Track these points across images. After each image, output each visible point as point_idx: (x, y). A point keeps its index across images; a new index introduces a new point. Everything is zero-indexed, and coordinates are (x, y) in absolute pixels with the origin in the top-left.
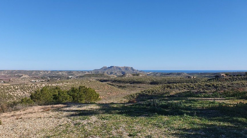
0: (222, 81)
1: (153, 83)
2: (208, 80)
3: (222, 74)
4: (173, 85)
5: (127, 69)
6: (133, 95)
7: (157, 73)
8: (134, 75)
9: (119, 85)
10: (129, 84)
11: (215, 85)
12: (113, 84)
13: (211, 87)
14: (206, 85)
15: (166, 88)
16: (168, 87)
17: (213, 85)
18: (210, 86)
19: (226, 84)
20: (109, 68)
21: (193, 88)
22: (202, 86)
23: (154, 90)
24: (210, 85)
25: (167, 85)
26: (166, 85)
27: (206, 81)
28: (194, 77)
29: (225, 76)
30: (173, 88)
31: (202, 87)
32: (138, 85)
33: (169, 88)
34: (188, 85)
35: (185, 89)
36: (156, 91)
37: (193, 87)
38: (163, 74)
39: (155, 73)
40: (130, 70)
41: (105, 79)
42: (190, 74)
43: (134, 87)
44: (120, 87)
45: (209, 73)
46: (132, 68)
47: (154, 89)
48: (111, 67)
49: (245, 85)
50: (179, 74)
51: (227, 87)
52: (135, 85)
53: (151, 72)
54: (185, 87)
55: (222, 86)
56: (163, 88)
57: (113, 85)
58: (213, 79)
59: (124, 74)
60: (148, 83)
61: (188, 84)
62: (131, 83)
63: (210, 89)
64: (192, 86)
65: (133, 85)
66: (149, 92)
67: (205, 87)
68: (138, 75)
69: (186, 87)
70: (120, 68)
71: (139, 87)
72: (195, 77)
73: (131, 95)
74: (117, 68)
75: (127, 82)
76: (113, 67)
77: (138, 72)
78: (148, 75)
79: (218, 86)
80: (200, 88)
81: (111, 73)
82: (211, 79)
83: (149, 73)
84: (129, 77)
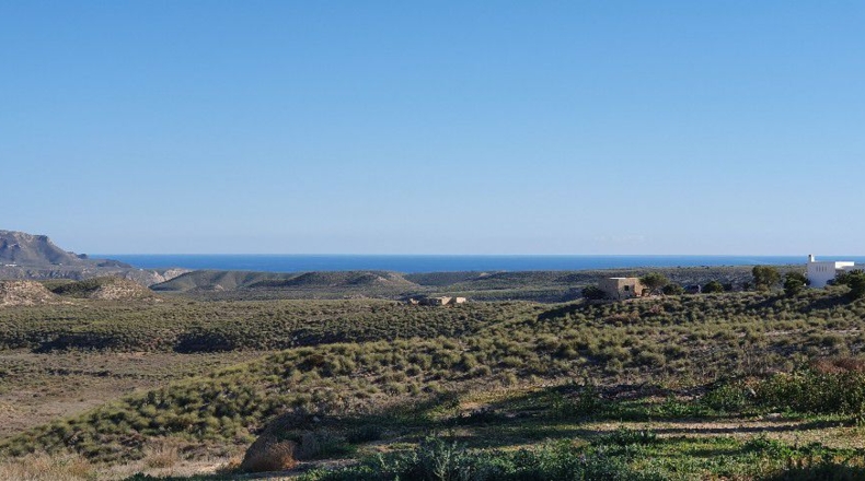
0: (626, 322)
1: (197, 342)
2: (542, 318)
3: (623, 281)
4: (342, 351)
5: (5, 245)
6: (69, 429)
7: (218, 277)
8: (59, 290)
10: (24, 355)
11: (594, 344)
13: (570, 358)
14: (541, 348)
15: (297, 374)
16: (306, 366)
17: (582, 348)
18: (561, 353)
19: (652, 340)
21: (462, 365)
22: (515, 354)
23: (217, 388)
24: (563, 348)
25: (303, 354)
26: (291, 352)
27: (530, 323)
28: (452, 302)
29: (639, 289)
30: (341, 373)
31: (519, 360)
32: (93, 360)
33: (314, 372)
34: (430, 351)
35: (411, 373)
36: (235, 395)
37: (464, 359)
38: (258, 285)
39: (205, 277)
40: (31, 255)
42: (426, 280)
43: (61, 372)
45: (540, 276)
46: (43, 239)
47: (218, 381)
49: (762, 344)
50: (358, 278)
51: (662, 358)
52: (69, 358)
53: (176, 273)
54: (413, 360)
55: (635, 352)
56: (276, 371)
58: (572, 309)
60: (163, 347)
61: (431, 343)
62: (46, 348)
63: (565, 372)
64: (457, 358)
65: (53, 359)
66: (182, 402)
67: (535, 357)
68: (87, 288)
69: (422, 364)
71: (104, 374)
72: (460, 300)
73: (59, 431)
77: (86, 273)
78: (156, 288)
79: (608, 350)
80: (504, 365)
82: (560, 312)
83: (162, 273)
84: (28, 302)
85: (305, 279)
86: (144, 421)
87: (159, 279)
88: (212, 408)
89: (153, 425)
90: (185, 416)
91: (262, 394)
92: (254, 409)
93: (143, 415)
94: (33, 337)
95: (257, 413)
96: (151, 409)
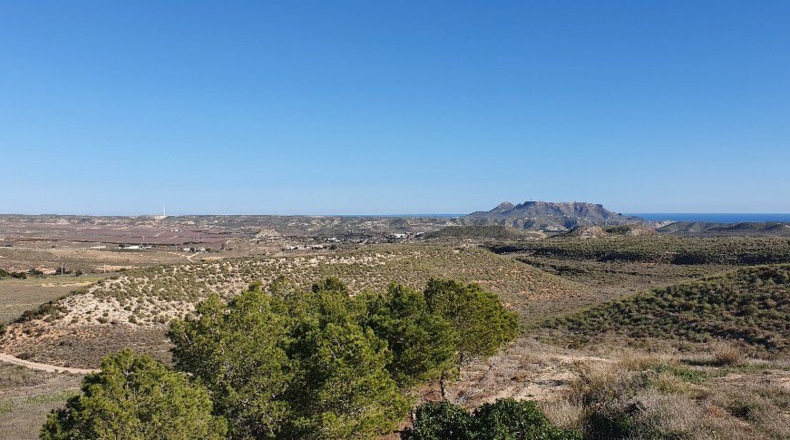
1: (683, 259)
5: (581, 210)
7: (691, 225)
8: (609, 231)
9: (558, 263)
10: (592, 263)
12: (540, 259)
15: (759, 281)
16: (766, 276)
20: (519, 207)
25: (763, 269)
32: (629, 266)
33: (771, 280)
36: (720, 292)
38: (714, 229)
39: (684, 225)
40: (594, 214)
41: (508, 242)
43: (612, 272)
44: (562, 271)
46: (600, 206)
48: (527, 204)
50: (772, 226)
52: (616, 264)
53: (667, 222)
56: (745, 279)
57: (538, 265)
59: (572, 227)
60: (665, 261)
62: (604, 260)
65: (608, 265)
66: (688, 294)
68: (624, 230)
70: (557, 209)
71: (634, 274)
73: (618, 306)
74: (549, 207)
75: (589, 257)
76: (534, 203)
77: (622, 222)
78: (658, 230)
81: (528, 225)
83: (660, 223)
84: (594, 237)
85: (741, 226)
86: (666, 304)
87: (658, 226)
88: (706, 298)
89: (671, 306)
90: (691, 302)
91: (737, 292)
92: (733, 300)
93: (665, 300)
94: (598, 254)
95: (735, 303)
96: (670, 297)
